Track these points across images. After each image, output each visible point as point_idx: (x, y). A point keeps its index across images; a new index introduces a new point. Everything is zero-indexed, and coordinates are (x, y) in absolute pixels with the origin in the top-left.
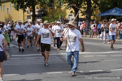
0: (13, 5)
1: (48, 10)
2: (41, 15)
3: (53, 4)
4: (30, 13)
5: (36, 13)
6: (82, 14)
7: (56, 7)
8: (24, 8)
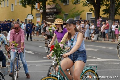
2: (53, 13)
4: (39, 10)
6: (103, 13)
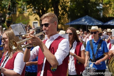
3: (16, 8)
7: (18, 13)
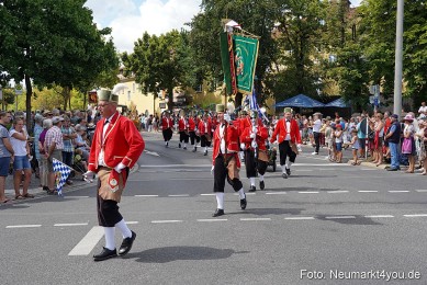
0: (137, 85)
1: (194, 95)
3: (201, 86)
5: (175, 100)
7: (205, 92)
8: (155, 91)
